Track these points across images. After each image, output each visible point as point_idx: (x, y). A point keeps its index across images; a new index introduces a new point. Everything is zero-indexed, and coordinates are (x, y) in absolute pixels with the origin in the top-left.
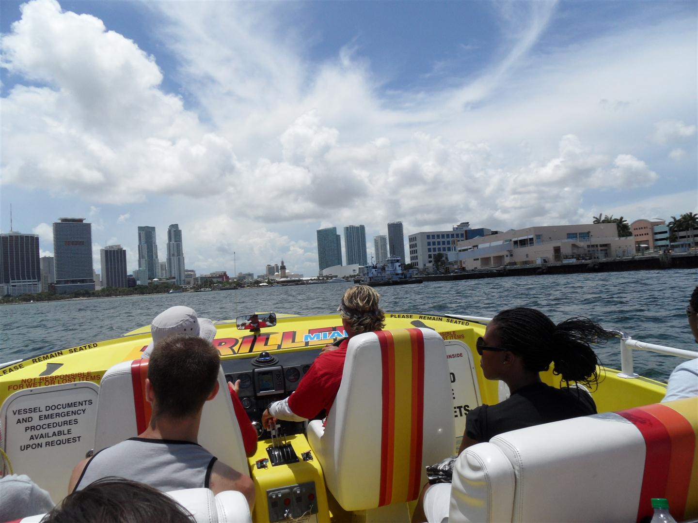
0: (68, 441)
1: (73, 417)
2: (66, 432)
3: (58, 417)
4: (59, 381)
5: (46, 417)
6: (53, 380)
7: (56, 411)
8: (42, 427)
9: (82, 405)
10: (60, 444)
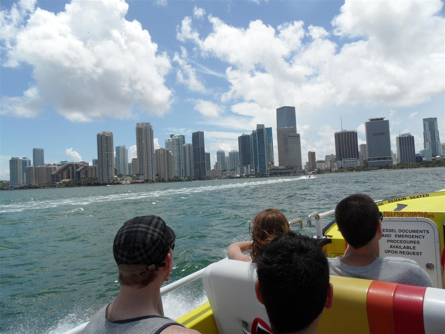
0: (414, 253)
1: (416, 239)
2: (412, 248)
3: (406, 237)
4: (406, 215)
5: (399, 236)
6: (402, 214)
7: (405, 234)
8: (397, 242)
9: (422, 233)
10: (408, 254)
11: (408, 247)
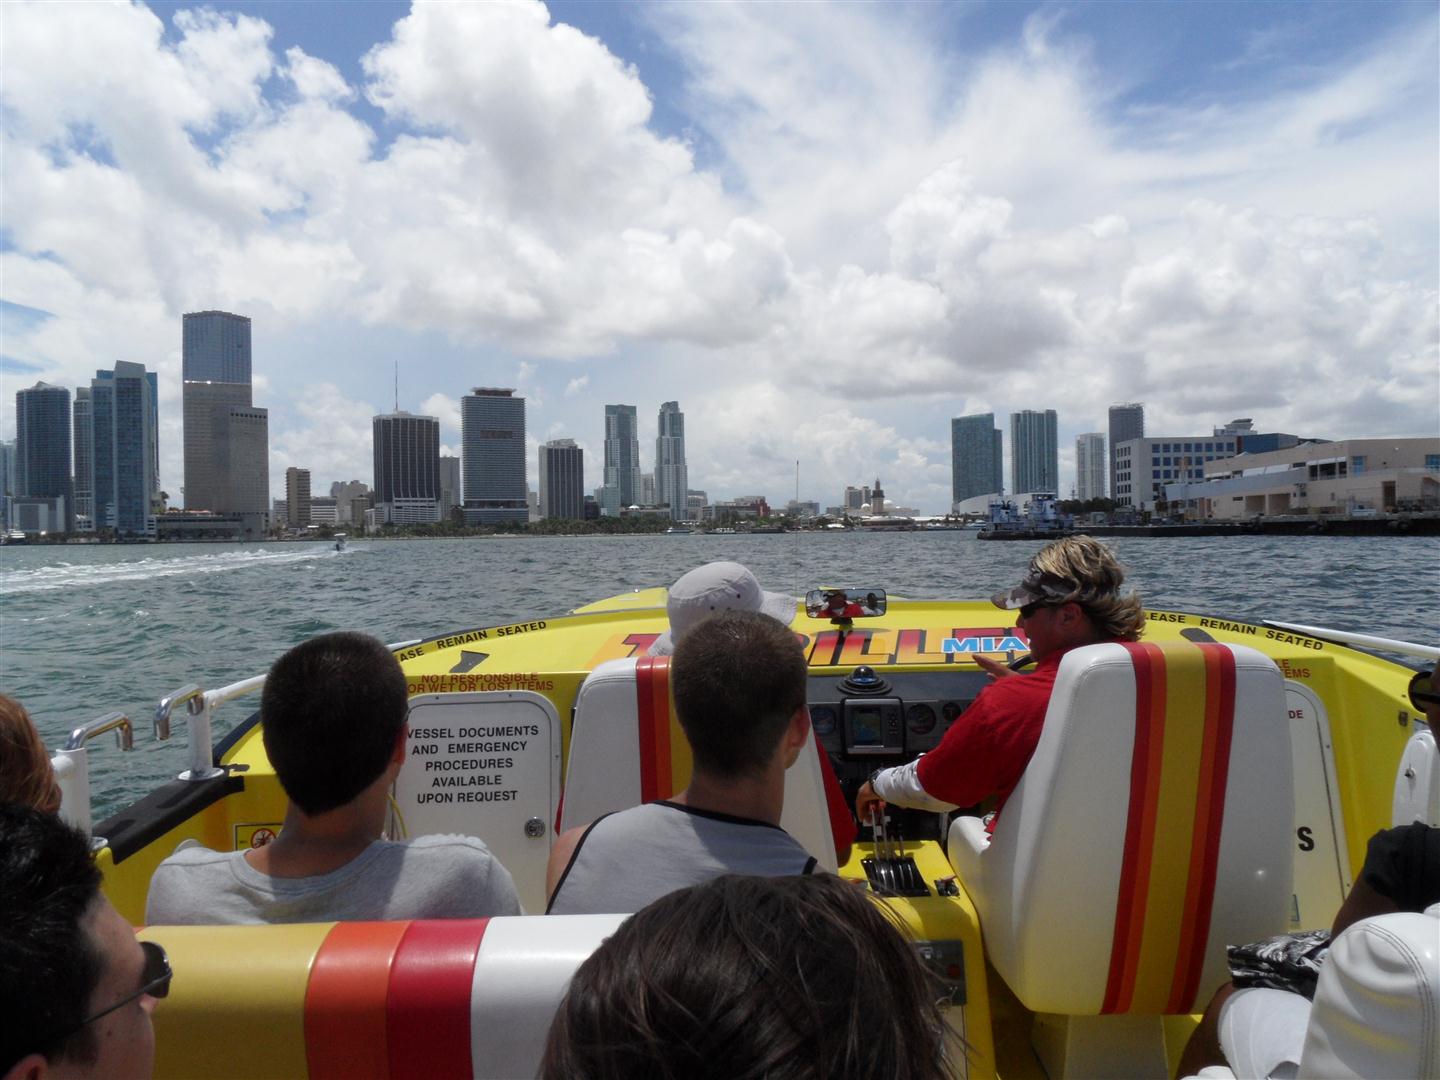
0: (496, 796)
1: (505, 754)
2: (492, 780)
3: (479, 750)
4: (482, 684)
5: (461, 748)
6: (472, 683)
7: (477, 740)
8: (452, 765)
9: (521, 733)
10: (481, 800)
11: (482, 780)
